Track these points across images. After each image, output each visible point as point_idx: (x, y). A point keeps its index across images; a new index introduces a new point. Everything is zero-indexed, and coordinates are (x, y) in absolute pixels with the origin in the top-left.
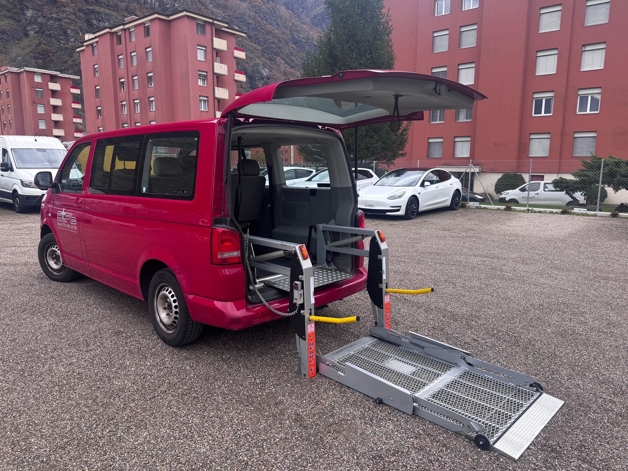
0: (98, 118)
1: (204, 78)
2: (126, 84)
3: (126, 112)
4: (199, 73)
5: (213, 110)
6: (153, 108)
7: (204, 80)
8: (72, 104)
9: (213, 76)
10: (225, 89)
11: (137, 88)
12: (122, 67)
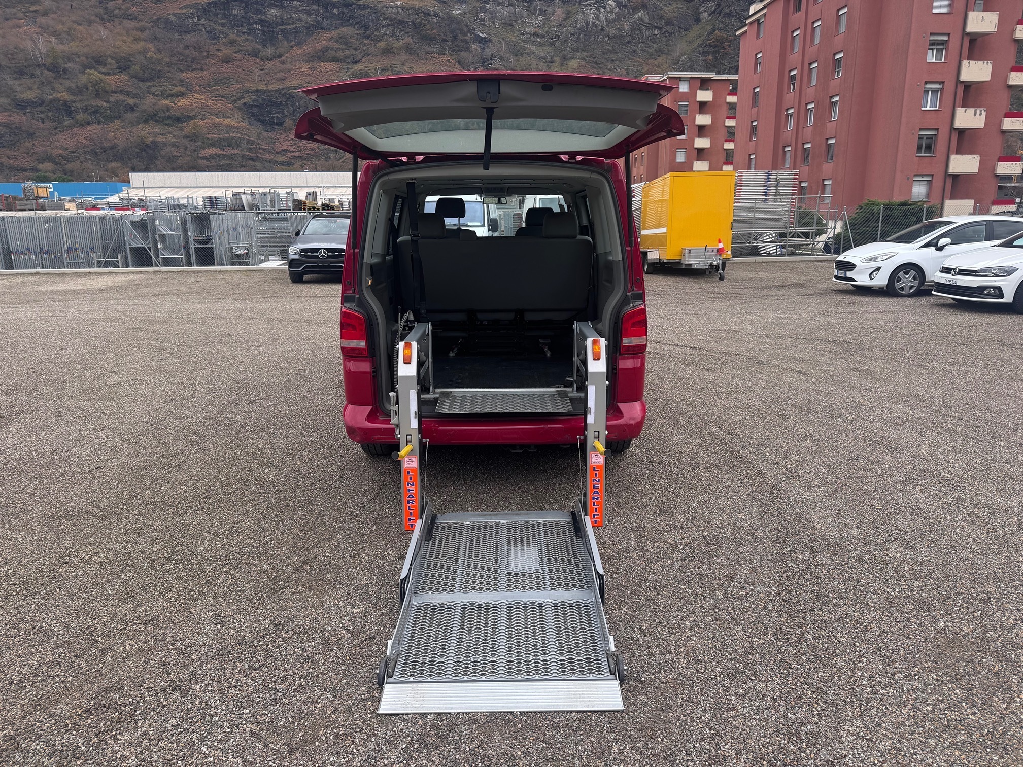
0: (751, 139)
1: (940, 46)
2: (798, 78)
3: (791, 127)
4: (932, 38)
5: (951, 105)
6: (835, 116)
7: (939, 51)
8: (727, 120)
9: (963, 39)
10: (986, 62)
11: (814, 83)
12: (796, 50)
